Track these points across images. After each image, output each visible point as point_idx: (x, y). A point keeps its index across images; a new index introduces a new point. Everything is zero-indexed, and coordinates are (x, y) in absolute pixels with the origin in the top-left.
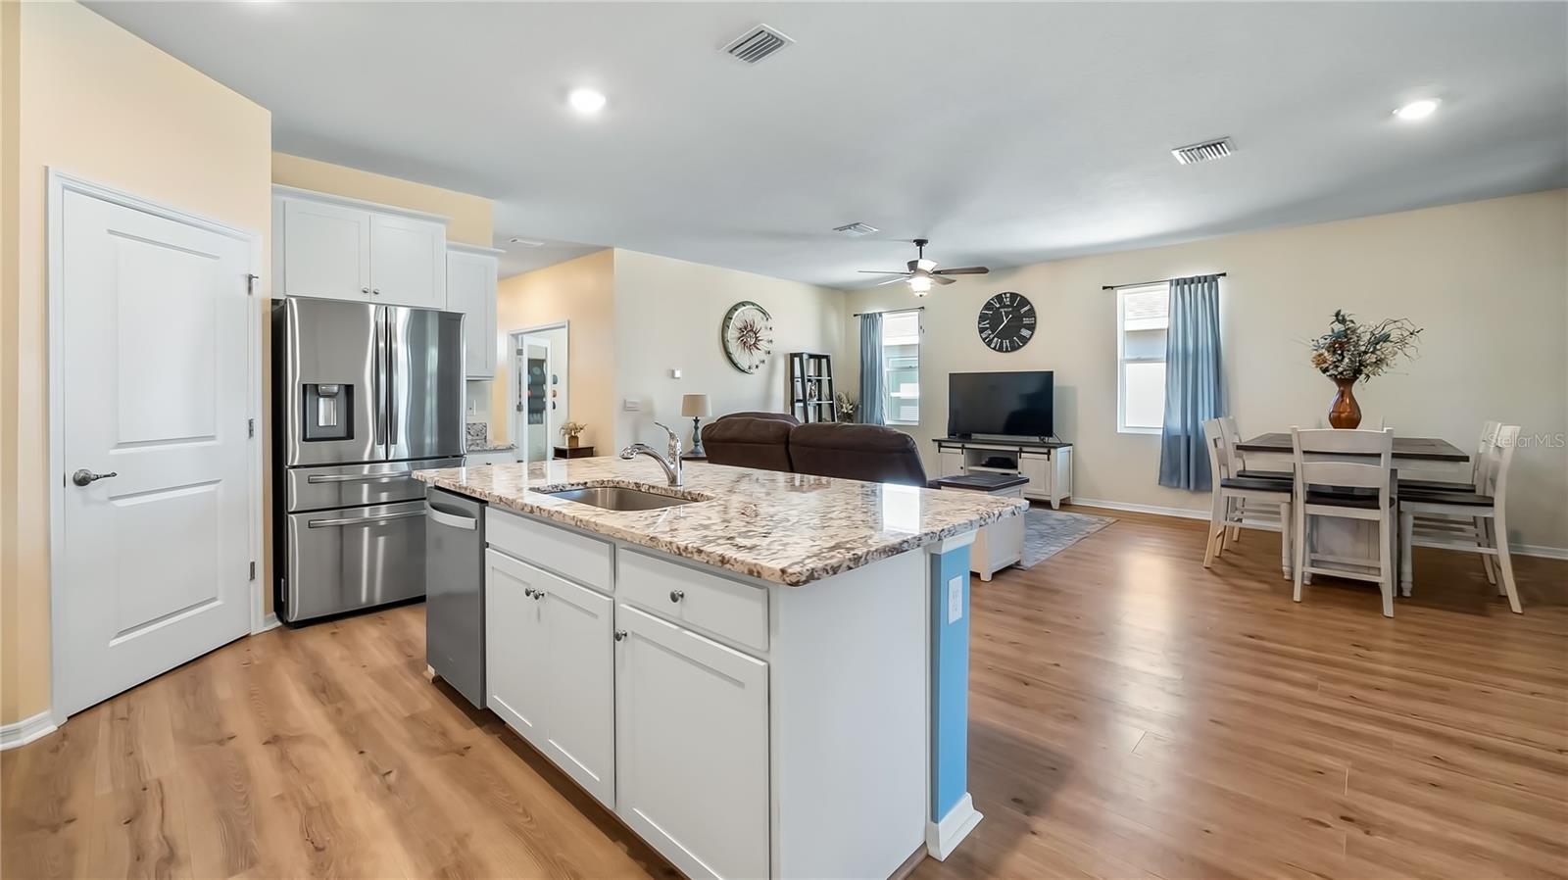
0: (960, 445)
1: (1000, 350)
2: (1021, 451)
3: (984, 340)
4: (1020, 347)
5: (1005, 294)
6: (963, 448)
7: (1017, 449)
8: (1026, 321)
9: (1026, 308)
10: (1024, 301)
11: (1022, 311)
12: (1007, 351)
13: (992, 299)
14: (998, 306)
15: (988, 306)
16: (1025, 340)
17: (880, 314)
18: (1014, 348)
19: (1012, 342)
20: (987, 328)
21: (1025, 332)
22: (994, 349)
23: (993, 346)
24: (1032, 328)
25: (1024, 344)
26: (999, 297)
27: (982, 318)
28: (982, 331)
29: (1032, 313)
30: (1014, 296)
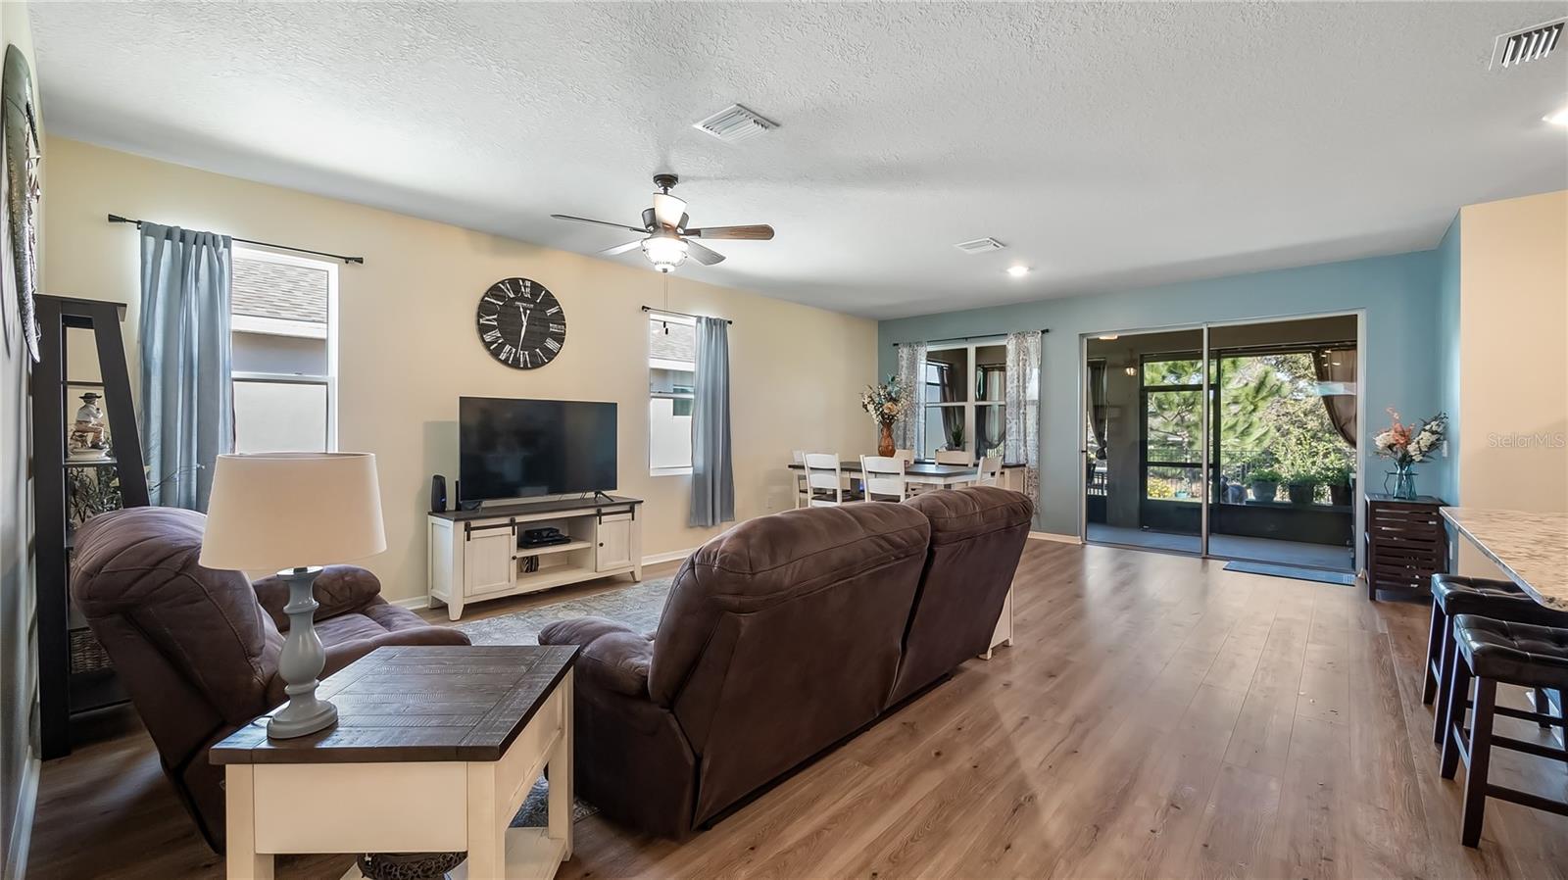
0: (506, 520)
1: (515, 364)
2: (599, 514)
3: (487, 345)
4: (544, 363)
5: (524, 280)
6: (512, 523)
7: (592, 511)
8: (554, 328)
9: (554, 310)
10: (550, 300)
11: (550, 312)
12: (525, 368)
13: (503, 282)
14: (512, 296)
15: (495, 291)
16: (551, 355)
17: (227, 241)
18: (536, 364)
19: (533, 355)
20: (493, 328)
21: (551, 344)
22: (505, 362)
23: (503, 357)
24: (560, 338)
25: (550, 360)
26: (514, 283)
27: (484, 308)
28: (483, 329)
29: (559, 318)
30: (536, 287)
